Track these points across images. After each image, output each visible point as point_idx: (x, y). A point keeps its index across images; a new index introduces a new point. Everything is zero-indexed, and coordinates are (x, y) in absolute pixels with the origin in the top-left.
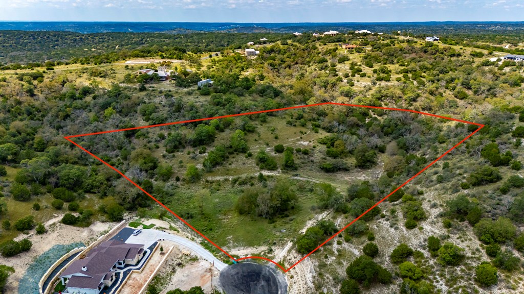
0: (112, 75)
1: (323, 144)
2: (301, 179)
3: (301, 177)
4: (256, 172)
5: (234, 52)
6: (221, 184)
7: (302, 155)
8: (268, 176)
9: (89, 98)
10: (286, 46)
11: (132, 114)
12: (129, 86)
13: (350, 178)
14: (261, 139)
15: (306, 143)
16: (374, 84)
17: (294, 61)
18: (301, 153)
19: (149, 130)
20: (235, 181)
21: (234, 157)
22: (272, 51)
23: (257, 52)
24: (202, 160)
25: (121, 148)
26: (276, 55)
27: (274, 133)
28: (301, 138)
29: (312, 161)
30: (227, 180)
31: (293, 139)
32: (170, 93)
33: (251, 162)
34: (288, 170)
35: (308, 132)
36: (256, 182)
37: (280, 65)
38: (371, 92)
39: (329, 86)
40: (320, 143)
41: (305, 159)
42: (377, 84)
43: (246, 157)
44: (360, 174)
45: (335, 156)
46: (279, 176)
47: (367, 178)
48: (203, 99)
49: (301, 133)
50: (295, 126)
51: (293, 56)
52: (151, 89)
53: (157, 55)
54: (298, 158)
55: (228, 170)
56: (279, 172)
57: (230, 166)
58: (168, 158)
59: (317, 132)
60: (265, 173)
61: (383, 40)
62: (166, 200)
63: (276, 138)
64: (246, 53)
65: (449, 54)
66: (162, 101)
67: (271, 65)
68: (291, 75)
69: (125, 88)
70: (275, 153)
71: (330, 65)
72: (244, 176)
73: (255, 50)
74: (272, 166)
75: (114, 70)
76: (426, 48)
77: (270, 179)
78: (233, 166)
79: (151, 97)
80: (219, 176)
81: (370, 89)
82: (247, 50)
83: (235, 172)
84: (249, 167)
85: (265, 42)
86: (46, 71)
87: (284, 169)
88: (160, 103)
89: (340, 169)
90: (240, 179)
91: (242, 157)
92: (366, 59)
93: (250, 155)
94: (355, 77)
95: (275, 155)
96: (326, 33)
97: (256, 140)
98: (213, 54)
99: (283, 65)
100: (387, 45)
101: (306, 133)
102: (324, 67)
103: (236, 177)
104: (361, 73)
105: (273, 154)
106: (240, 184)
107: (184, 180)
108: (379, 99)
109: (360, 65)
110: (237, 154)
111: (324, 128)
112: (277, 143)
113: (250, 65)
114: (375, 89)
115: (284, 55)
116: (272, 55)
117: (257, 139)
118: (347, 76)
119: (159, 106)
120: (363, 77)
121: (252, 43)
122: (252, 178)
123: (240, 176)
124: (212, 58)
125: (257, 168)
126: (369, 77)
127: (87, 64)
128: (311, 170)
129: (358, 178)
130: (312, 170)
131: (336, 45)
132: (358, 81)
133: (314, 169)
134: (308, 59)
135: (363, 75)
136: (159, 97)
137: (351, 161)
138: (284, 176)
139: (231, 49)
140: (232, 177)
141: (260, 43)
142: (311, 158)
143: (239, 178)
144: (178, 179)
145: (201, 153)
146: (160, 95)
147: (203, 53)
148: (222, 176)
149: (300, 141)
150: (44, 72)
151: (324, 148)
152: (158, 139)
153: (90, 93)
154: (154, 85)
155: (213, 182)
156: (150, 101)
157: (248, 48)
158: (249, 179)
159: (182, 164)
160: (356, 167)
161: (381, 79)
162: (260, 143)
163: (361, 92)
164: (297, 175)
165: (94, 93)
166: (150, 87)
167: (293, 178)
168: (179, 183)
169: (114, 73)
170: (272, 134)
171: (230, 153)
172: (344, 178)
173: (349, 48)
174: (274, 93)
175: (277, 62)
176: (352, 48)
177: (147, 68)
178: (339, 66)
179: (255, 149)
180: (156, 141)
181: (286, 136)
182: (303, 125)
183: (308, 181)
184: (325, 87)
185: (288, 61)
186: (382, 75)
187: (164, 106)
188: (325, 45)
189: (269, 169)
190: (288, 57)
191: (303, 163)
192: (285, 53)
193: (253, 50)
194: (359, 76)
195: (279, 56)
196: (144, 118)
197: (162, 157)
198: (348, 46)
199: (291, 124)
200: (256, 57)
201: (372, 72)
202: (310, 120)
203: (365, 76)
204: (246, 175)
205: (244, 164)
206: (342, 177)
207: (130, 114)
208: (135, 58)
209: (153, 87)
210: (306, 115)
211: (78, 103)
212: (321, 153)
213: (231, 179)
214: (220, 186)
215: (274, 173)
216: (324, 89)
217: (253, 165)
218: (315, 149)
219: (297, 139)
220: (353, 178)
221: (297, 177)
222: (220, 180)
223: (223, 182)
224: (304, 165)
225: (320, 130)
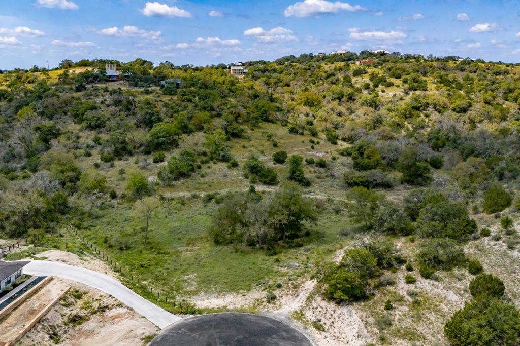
2: (317, 197)
6: (186, 201)
7: (317, 168)
10: (283, 66)
11: (58, 116)
15: (320, 154)
16: (407, 93)
18: (314, 165)
19: (81, 134)
20: (210, 198)
21: (209, 167)
23: (246, 71)
24: (156, 171)
25: (31, 156)
26: (271, 74)
27: (271, 140)
28: (313, 147)
30: (195, 197)
31: (300, 149)
33: (238, 174)
35: (322, 142)
37: (275, 83)
38: (404, 102)
39: (344, 99)
40: (342, 154)
41: (320, 172)
42: (411, 94)
43: (229, 167)
45: (367, 169)
48: (166, 98)
49: (313, 142)
50: (302, 134)
54: (311, 171)
55: (198, 184)
57: (202, 179)
58: (102, 168)
59: (336, 144)
60: (260, 188)
63: (276, 146)
64: (231, 71)
65: (493, 71)
66: (106, 100)
70: (274, 164)
72: (224, 192)
73: (244, 69)
74: (269, 178)
76: (462, 66)
78: (207, 179)
79: (91, 97)
80: (183, 190)
81: (402, 99)
82: (233, 68)
83: (210, 186)
84: (233, 180)
90: (218, 196)
91: (223, 166)
92: (390, 70)
93: (235, 165)
94: (378, 88)
95: (274, 166)
97: (244, 147)
101: (318, 143)
102: (335, 80)
103: (211, 193)
104: (385, 83)
105: (271, 165)
107: (124, 196)
108: (416, 109)
109: (383, 76)
110: (215, 163)
111: (344, 140)
114: (408, 99)
115: (280, 74)
116: (266, 74)
118: (367, 87)
119: (101, 106)
120: (389, 86)
123: (218, 191)
128: (331, 187)
130: (334, 187)
132: (383, 91)
133: (337, 186)
137: (395, 175)
140: (204, 193)
142: (330, 172)
143: (216, 193)
144: (114, 196)
145: (156, 161)
146: (104, 93)
151: (349, 160)
155: (173, 199)
157: (235, 66)
159: (124, 175)
160: (402, 183)
161: (415, 89)
164: (310, 193)
168: (114, 202)
170: (268, 140)
171: (203, 162)
178: (354, 79)
180: (88, 146)
181: (290, 144)
182: (314, 135)
184: (340, 99)
186: (415, 85)
187: (108, 106)
188: (332, 63)
189: (265, 183)
192: (282, 72)
193: (241, 68)
194: (384, 86)
195: (275, 75)
196: (76, 120)
199: (297, 132)
200: (244, 75)
201: (401, 82)
203: (392, 85)
205: (225, 176)
209: (97, 87)
210: (316, 123)
212: (344, 166)
213: (202, 196)
214: (183, 204)
215: (273, 189)
216: (338, 101)
217: (241, 178)
218: (335, 161)
219: (307, 149)
220: (400, 197)
221: (311, 195)
222: (184, 197)
223: (190, 199)
224: (320, 180)
225: (339, 142)
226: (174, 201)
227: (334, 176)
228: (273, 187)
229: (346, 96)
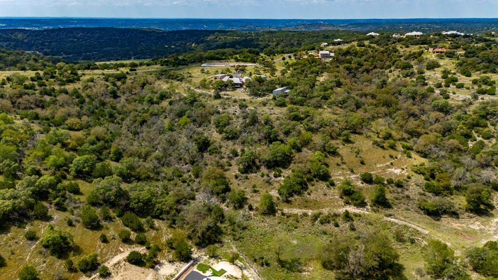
0: (188, 79)
1: (419, 174)
2: (396, 221)
3: (396, 219)
4: (340, 206)
5: (307, 54)
6: (299, 219)
7: (395, 188)
8: (356, 215)
9: (165, 103)
10: (363, 48)
11: (205, 124)
12: (204, 92)
13: (460, 225)
14: (345, 163)
15: (398, 171)
16: (476, 98)
17: (372, 64)
18: (393, 185)
19: (222, 144)
20: (315, 218)
21: (313, 185)
22: (347, 53)
23: (332, 54)
24: (276, 185)
25: (193, 163)
26: (353, 57)
27: (358, 156)
28: (392, 164)
29: (408, 197)
30: (305, 215)
31: (381, 165)
32: (244, 103)
33: (334, 193)
34: (379, 208)
35: (399, 156)
36: (340, 221)
37: (357, 69)
38: (472, 108)
39: (418, 98)
40: (416, 172)
41: (398, 193)
42: (480, 98)
43: (328, 186)
44: (472, 221)
45: (437, 193)
46: (368, 215)
47: (483, 227)
48: (278, 110)
49: (391, 157)
50: (383, 147)
51: (371, 59)
52: (226, 97)
53: (232, 58)
54: (390, 192)
55: (306, 202)
56: (368, 210)
57: (308, 196)
58: (240, 180)
59: (410, 157)
60: (352, 209)
61: (477, 43)
62: (238, 236)
63: (362, 163)
64: (320, 55)
66: (236, 112)
67: (347, 68)
68: (370, 81)
69: (200, 95)
70: (362, 183)
71: (416, 71)
72: (325, 211)
73: (331, 52)
74: (360, 201)
75: (191, 74)
77: (358, 218)
78: (313, 197)
79: (226, 107)
80: (296, 208)
81: (471, 104)
82: (321, 52)
83: (315, 204)
84: (331, 199)
85: (339, 43)
86: (129, 72)
87: (374, 205)
88: (234, 114)
89: (445, 212)
90: (321, 216)
91: (323, 185)
92: (461, 65)
94: (449, 88)
95: (361, 185)
96: (408, 34)
97: (338, 165)
98: (286, 56)
99: (361, 69)
100: (483, 49)
101: (396, 158)
102: (409, 74)
103: (316, 211)
104: (457, 83)
105: (359, 184)
106: (322, 223)
107: (257, 209)
108: (483, 117)
109: (454, 74)
110: (317, 181)
111: (418, 152)
112: (363, 170)
113: (324, 68)
114: (477, 104)
115: (360, 57)
116: (348, 57)
117: (339, 163)
118: (439, 86)
119: (233, 116)
120: (459, 88)
121: (326, 44)
122: (336, 215)
123: (320, 210)
124: (286, 61)
125: (341, 202)
126: (468, 89)
127: (166, 65)
128: (407, 209)
129: (471, 226)
130: (409, 210)
131: (421, 48)
132: (454, 93)
133: (412, 208)
134: (388, 63)
135: (461, 86)
136: (233, 106)
137: (460, 201)
138: (374, 215)
139: (304, 50)
140: (311, 211)
141: (334, 44)
142: (406, 193)
143: (320, 214)
144: (251, 209)
145: (276, 176)
146: (234, 104)
147: (276, 55)
148: (300, 208)
149: (389, 168)
150: (127, 73)
151: (421, 179)
152: (231, 155)
153: (167, 98)
154: (228, 93)
155: (290, 216)
156: (224, 111)
157: (322, 50)
158: (332, 216)
159: (255, 189)
160: (466, 211)
161: (483, 92)
162: (343, 169)
163: (460, 107)
164: (390, 215)
165: (171, 98)
166: (225, 95)
167: (385, 218)
169: (190, 77)
170: (356, 157)
171: (309, 180)
172: (452, 225)
173: (437, 52)
174: (356, 105)
175: (354, 66)
176: (441, 52)
177: (222, 73)
178: (428, 73)
179: (338, 176)
180: (229, 157)
181: (373, 161)
182: (393, 147)
183: (406, 226)
184: (414, 99)
185: (367, 65)
186: (484, 87)
187: (238, 117)
188: (407, 47)
189: (355, 205)
190: (365, 61)
191: (397, 199)
192: (362, 55)
193: (328, 52)
194: (455, 86)
195: (356, 59)
196: (218, 130)
197: (234, 177)
198: (437, 50)
199: (378, 145)
200: (331, 59)
201: (471, 82)
202: (399, 140)
203: (463, 87)
204: (328, 209)
205: (325, 195)
206: (448, 223)
207: (204, 124)
208: (210, 61)
209: (228, 95)
210: (394, 133)
211: (155, 108)
212: (418, 186)
213: (310, 214)
214: (298, 222)
215: (362, 210)
216: (412, 100)
217: (336, 197)
218: (410, 180)
219: (387, 165)
220: (463, 225)
221: (391, 218)
222: (297, 214)
223: (301, 217)
224: (398, 201)
225: (413, 154)
226: (290, 218)
227: (409, 197)
228: (361, 209)
229: (419, 95)
